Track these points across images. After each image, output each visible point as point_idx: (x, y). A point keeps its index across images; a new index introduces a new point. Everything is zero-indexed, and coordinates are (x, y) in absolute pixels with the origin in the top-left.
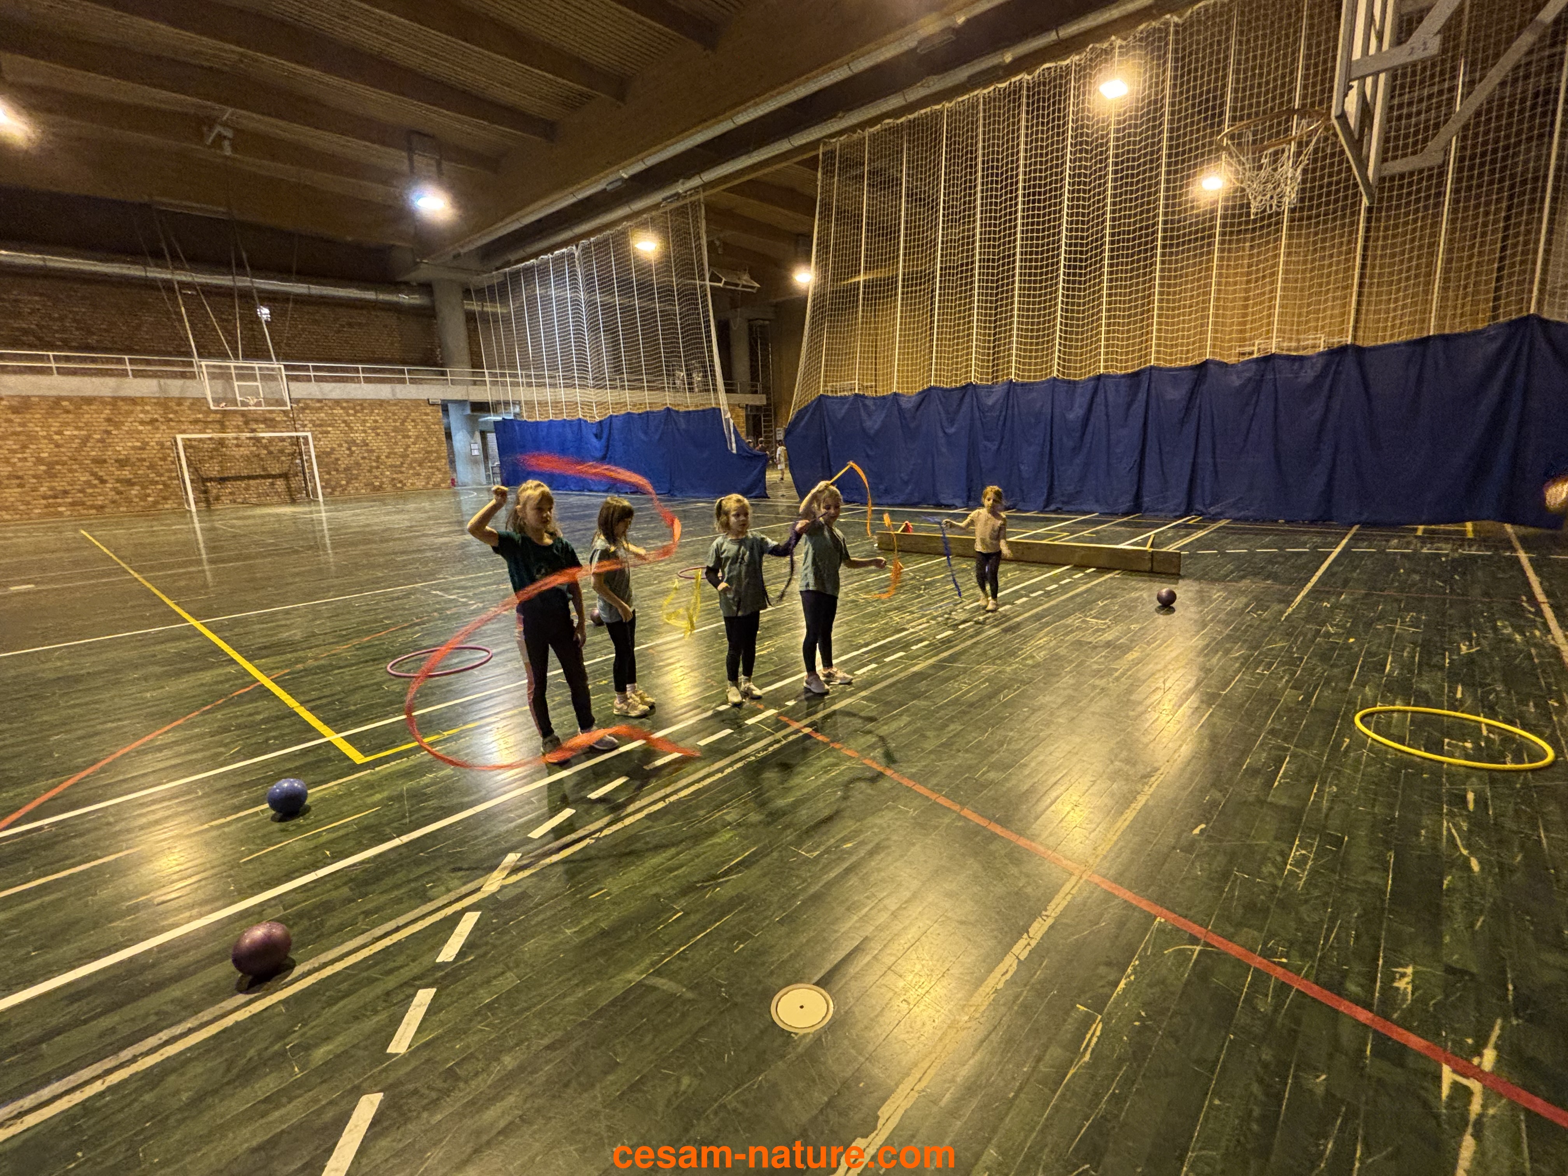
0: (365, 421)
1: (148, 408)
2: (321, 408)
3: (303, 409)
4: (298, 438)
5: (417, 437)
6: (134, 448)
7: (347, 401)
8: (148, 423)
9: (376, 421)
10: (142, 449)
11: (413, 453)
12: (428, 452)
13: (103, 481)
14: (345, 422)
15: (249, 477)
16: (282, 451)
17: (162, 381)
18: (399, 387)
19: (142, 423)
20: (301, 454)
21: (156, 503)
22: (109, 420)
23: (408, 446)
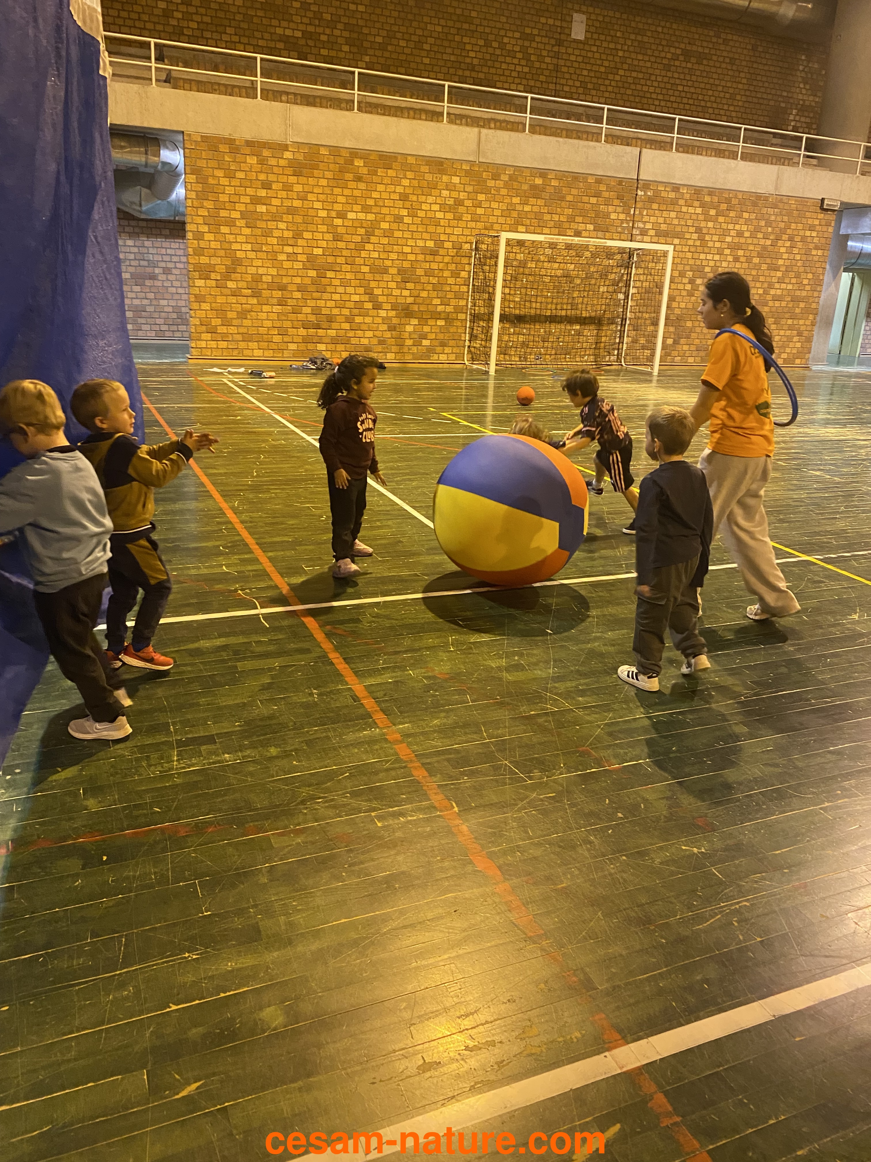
0: (725, 233)
1: (456, 180)
2: (674, 202)
3: (651, 200)
4: (631, 253)
5: (788, 269)
6: (426, 251)
7: (711, 192)
8: (451, 209)
9: (740, 234)
10: (434, 253)
11: (776, 298)
12: (795, 300)
13: (377, 306)
14: (699, 230)
15: (553, 319)
16: (604, 275)
17: (484, 131)
18: (787, 171)
19: (443, 207)
20: (628, 286)
21: (431, 350)
22: (404, 197)
23: (771, 286)
